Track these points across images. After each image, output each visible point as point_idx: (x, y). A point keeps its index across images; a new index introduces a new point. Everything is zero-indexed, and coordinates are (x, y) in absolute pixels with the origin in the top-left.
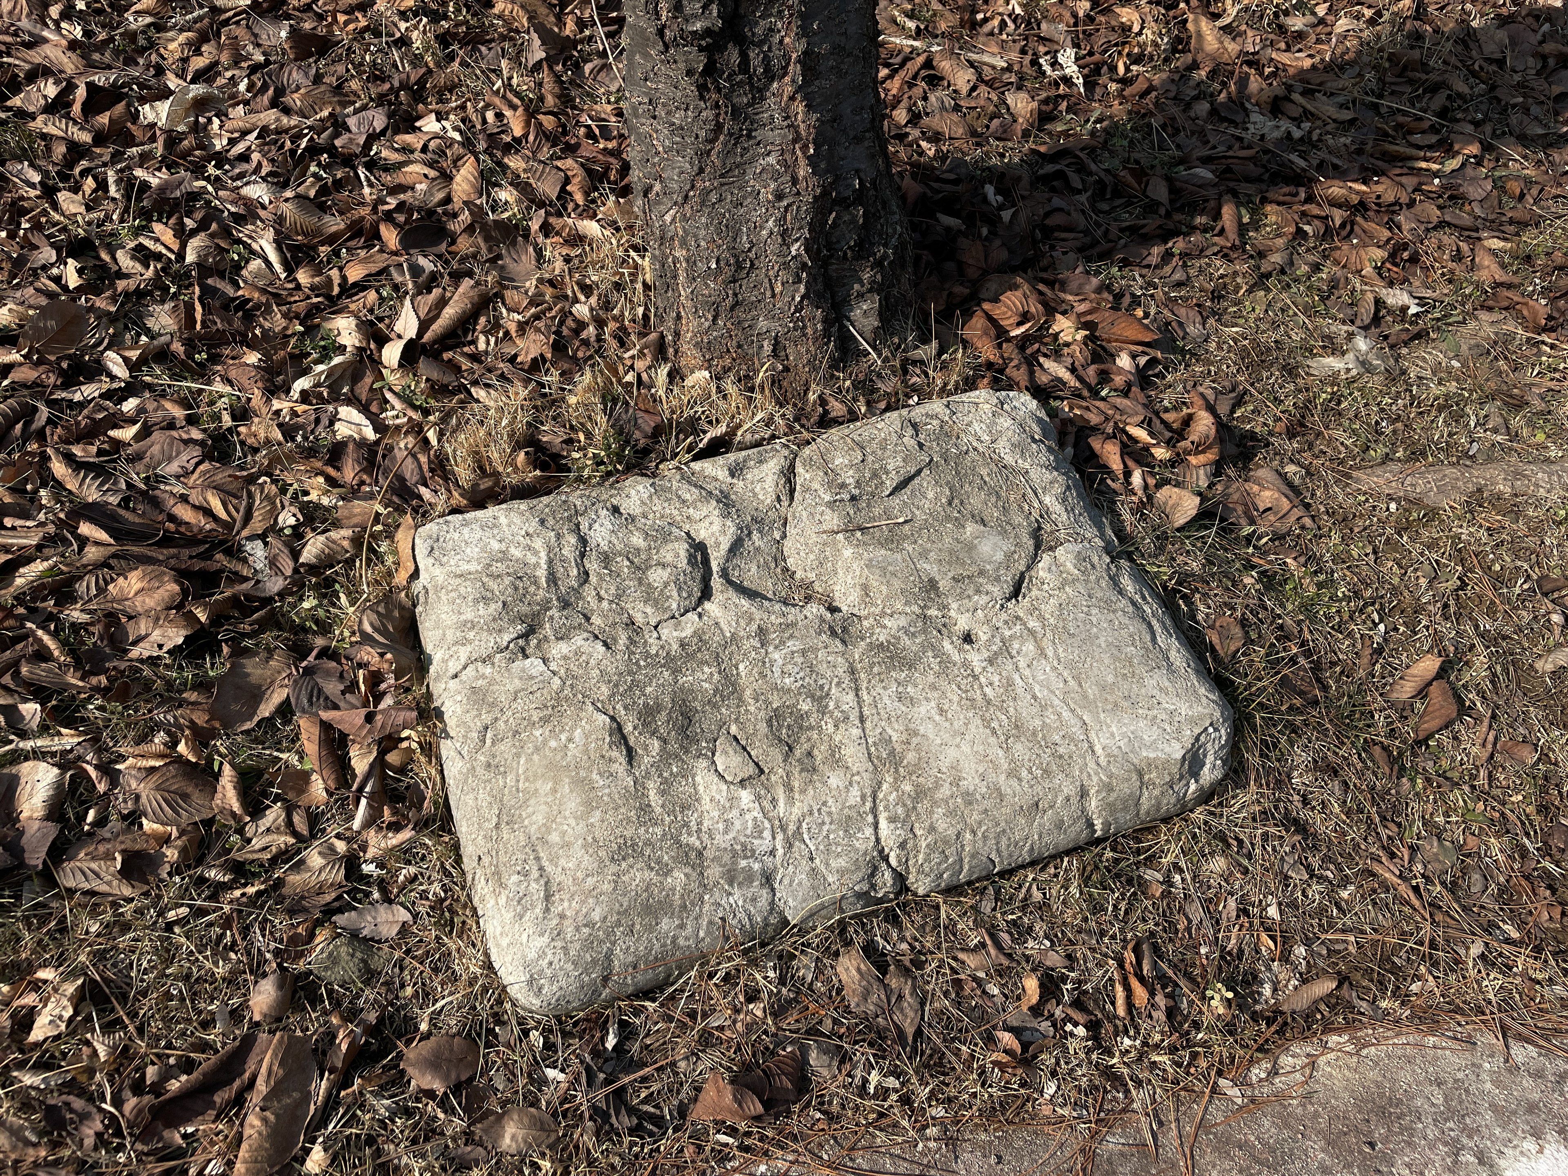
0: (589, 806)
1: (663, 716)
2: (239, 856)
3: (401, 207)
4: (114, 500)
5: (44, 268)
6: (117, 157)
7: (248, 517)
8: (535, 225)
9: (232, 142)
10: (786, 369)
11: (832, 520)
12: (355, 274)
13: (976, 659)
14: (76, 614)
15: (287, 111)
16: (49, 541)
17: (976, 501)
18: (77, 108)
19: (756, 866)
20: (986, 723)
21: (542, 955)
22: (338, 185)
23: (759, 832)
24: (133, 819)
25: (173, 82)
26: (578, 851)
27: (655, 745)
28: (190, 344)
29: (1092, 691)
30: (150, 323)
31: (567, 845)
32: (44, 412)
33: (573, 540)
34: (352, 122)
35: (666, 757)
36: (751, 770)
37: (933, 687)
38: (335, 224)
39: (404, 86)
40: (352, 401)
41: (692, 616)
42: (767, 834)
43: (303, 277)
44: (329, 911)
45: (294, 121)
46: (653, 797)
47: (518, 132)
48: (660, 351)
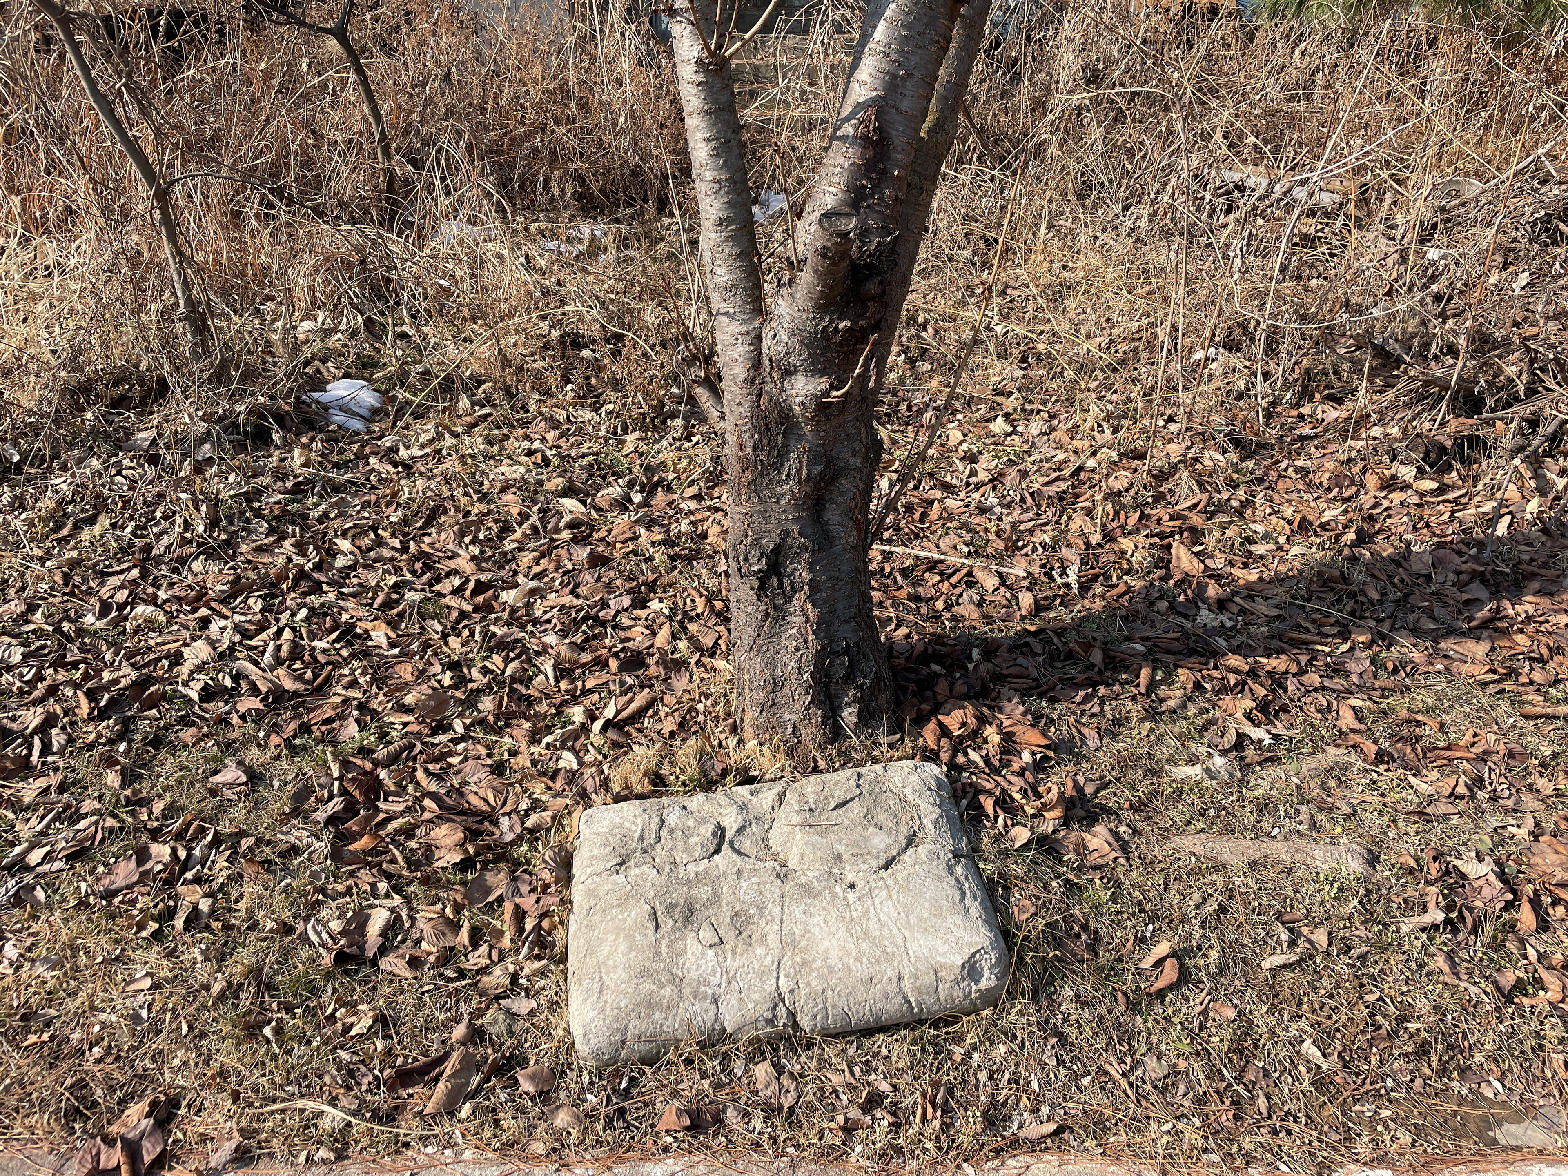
0: (630, 949)
1: (678, 910)
2: (462, 966)
3: (623, 650)
4: (443, 791)
5: (434, 675)
6: (483, 619)
7: (504, 804)
8: (693, 661)
9: (545, 612)
10: (799, 742)
11: (796, 819)
12: (589, 685)
13: (851, 896)
14: (412, 844)
15: (578, 596)
16: (409, 810)
17: (882, 817)
18: (468, 593)
19: (710, 992)
20: (848, 930)
21: (592, 1021)
22: (595, 637)
23: (714, 973)
24: (418, 942)
25: (521, 579)
26: (620, 971)
27: (671, 922)
28: (497, 717)
29: (913, 920)
30: (480, 706)
31: (616, 967)
32: (419, 746)
33: (657, 820)
34: (612, 603)
35: (675, 929)
36: (717, 940)
37: (824, 909)
38: (586, 657)
39: (645, 584)
40: (572, 749)
41: (706, 861)
42: (718, 975)
43: (563, 685)
44: (497, 998)
45: (580, 601)
46: (664, 949)
47: (699, 610)
48: (734, 729)
